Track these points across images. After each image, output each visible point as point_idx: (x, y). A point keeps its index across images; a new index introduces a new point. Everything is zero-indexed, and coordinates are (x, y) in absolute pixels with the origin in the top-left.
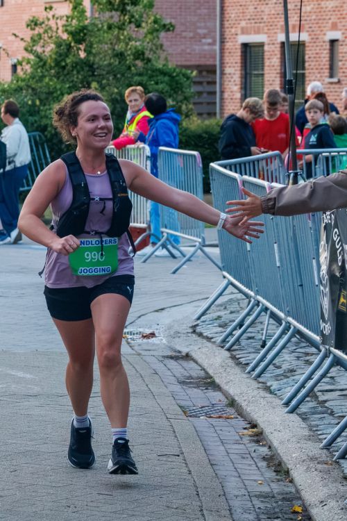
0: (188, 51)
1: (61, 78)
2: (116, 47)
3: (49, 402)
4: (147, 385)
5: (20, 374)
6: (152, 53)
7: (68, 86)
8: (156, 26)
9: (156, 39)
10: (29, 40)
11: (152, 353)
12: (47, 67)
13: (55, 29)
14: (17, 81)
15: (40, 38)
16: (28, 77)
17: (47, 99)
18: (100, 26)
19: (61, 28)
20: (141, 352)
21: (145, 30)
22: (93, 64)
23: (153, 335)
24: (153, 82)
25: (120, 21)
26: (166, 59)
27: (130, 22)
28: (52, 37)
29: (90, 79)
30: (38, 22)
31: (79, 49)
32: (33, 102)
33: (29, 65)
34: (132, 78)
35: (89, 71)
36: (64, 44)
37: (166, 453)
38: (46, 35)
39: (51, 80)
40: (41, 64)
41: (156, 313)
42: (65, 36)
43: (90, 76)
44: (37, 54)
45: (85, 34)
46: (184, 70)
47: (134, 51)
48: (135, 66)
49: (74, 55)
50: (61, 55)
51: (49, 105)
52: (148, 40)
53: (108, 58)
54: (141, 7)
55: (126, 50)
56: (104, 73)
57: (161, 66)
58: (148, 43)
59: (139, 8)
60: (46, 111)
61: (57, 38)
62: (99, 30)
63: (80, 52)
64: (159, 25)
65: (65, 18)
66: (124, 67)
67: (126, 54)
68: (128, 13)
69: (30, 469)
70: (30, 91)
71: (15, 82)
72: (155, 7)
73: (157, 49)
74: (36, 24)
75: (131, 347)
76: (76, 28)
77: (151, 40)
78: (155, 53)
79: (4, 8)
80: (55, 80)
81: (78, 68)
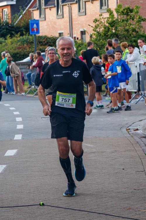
2: (126, 28)
3: (98, 155)
4: (134, 147)
5: (89, 145)
6: (138, 29)
8: (140, 19)
9: (140, 24)
10: (94, 26)
11: (137, 136)
12: (101, 36)
13: (103, 22)
15: (98, 26)
16: (95, 40)
18: (119, 20)
19: (106, 22)
20: (133, 136)
21: (136, 21)
22: (118, 34)
25: (126, 18)
26: (144, 31)
27: (130, 19)
28: (102, 25)
30: (97, 20)
31: (112, 29)
32: (97, 49)
33: (95, 36)
34: (132, 38)
36: (107, 27)
37: (138, 171)
38: (100, 25)
40: (99, 35)
41: (139, 122)
42: (107, 25)
44: (98, 31)
45: (114, 24)
47: (132, 29)
48: (132, 34)
49: (111, 31)
50: (106, 32)
52: (137, 25)
53: (123, 32)
55: (129, 29)
56: (122, 37)
57: (142, 34)
59: (133, 13)
60: (101, 52)
61: (104, 25)
62: (119, 22)
63: (113, 30)
65: (107, 18)
66: (129, 35)
67: (129, 30)
68: (129, 16)
69: (90, 178)
70: (95, 45)
72: (139, 13)
73: (140, 28)
74: (97, 21)
75: (129, 134)
76: (111, 22)
77: (138, 25)
78: (140, 29)
79: (86, 16)
80: (104, 40)
81: (112, 36)
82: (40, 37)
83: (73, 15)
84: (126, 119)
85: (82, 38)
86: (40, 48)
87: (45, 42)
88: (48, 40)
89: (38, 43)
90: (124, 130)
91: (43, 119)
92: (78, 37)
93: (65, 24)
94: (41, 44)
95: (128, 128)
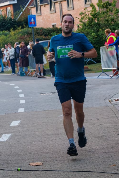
1: (91, 29)
2: (106, 18)
3: (86, 122)
4: (115, 115)
6: (116, 19)
7: (93, 31)
8: (117, 11)
10: (80, 18)
11: (118, 105)
12: (86, 26)
14: (78, 31)
15: (84, 18)
16: (81, 29)
17: (87, 35)
18: (101, 13)
19: (89, 14)
20: (114, 105)
21: (114, 13)
22: (100, 24)
23: (118, 100)
24: (117, 28)
25: (106, 11)
27: (109, 11)
28: (87, 17)
29: (99, 28)
30: (83, 13)
31: (95, 20)
33: (81, 26)
34: (111, 27)
35: (98, 26)
36: (91, 19)
38: (85, 17)
39: (88, 29)
40: (85, 25)
42: (91, 17)
43: (99, 27)
44: (83, 22)
45: (96, 15)
47: (111, 19)
48: (112, 23)
49: (94, 22)
50: (90, 22)
51: (88, 36)
52: (115, 15)
53: (104, 22)
54: (112, 6)
56: (103, 26)
58: (115, 16)
61: (89, 17)
62: (100, 14)
64: (118, 11)
65: (90, 11)
66: (108, 24)
67: (109, 20)
68: (108, 9)
71: (77, 31)
72: (116, 6)
73: (118, 18)
74: (82, 14)
75: (111, 104)
76: (94, 14)
77: (116, 16)
78: (117, 19)
79: (74, 10)
80: (89, 29)
81: (95, 25)
82: (38, 29)
83: (64, 10)
84: (108, 92)
87: (41, 32)
88: (44, 30)
89: (36, 34)
90: (107, 101)
91: (41, 94)
93: (57, 17)
94: (38, 34)
95: (110, 99)
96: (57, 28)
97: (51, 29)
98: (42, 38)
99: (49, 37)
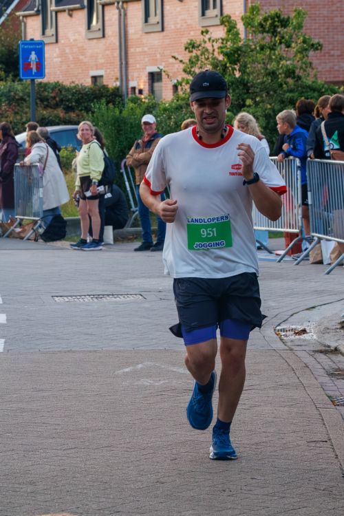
0: (336, 68)
2: (269, 66)
4: (298, 378)
6: (302, 71)
8: (305, 45)
9: (306, 58)
10: (187, 61)
11: (303, 348)
13: (211, 51)
14: (178, 101)
15: (198, 60)
16: (187, 96)
18: (253, 47)
19: (217, 50)
20: (293, 347)
21: (295, 50)
22: (247, 82)
23: (304, 331)
25: (271, 41)
26: (315, 76)
27: (281, 43)
28: (208, 58)
29: (245, 96)
30: (196, 45)
31: (234, 69)
34: (284, 95)
35: (243, 89)
36: (220, 64)
37: (315, 440)
38: (203, 57)
41: (308, 311)
42: (221, 58)
43: (245, 94)
45: (239, 55)
46: (332, 86)
47: (285, 69)
48: (286, 83)
49: (230, 75)
52: (298, 59)
53: (261, 77)
54: (291, 28)
55: (278, 69)
56: (258, 90)
57: (310, 83)
58: (298, 61)
59: (289, 29)
61: (214, 59)
62: (252, 51)
63: (235, 72)
64: (308, 45)
65: (220, 41)
66: (276, 85)
67: (277, 73)
68: (278, 35)
69: (189, 457)
71: (175, 101)
72: (304, 28)
73: (307, 67)
74: (193, 47)
75: (284, 343)
76: (231, 50)
77: (301, 59)
78: (305, 71)
79: (164, 33)
81: (234, 86)
83: (131, 31)
84: (273, 304)
85: (152, 91)
86: (43, 115)
87: (54, 98)
88: (63, 93)
89: (38, 101)
90: (269, 332)
91: (56, 299)
92: (142, 87)
93: (108, 52)
94: (45, 103)
95: (278, 328)
96: (105, 87)
97: (87, 90)
98: (57, 116)
99: (78, 116)
